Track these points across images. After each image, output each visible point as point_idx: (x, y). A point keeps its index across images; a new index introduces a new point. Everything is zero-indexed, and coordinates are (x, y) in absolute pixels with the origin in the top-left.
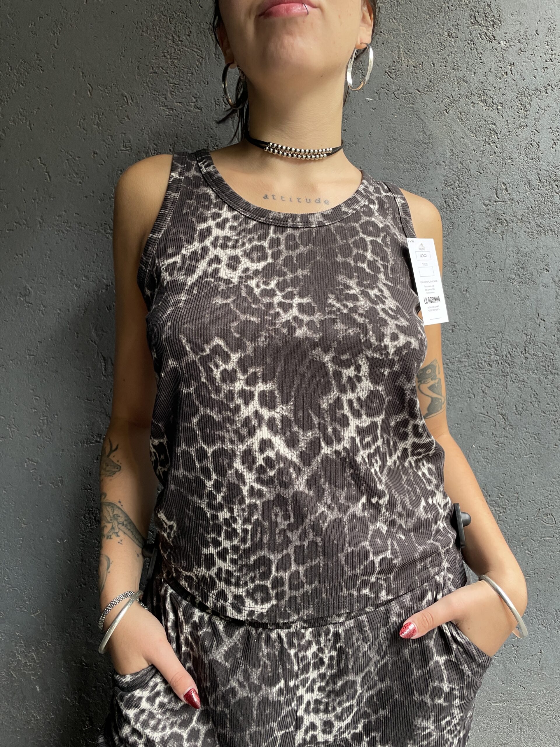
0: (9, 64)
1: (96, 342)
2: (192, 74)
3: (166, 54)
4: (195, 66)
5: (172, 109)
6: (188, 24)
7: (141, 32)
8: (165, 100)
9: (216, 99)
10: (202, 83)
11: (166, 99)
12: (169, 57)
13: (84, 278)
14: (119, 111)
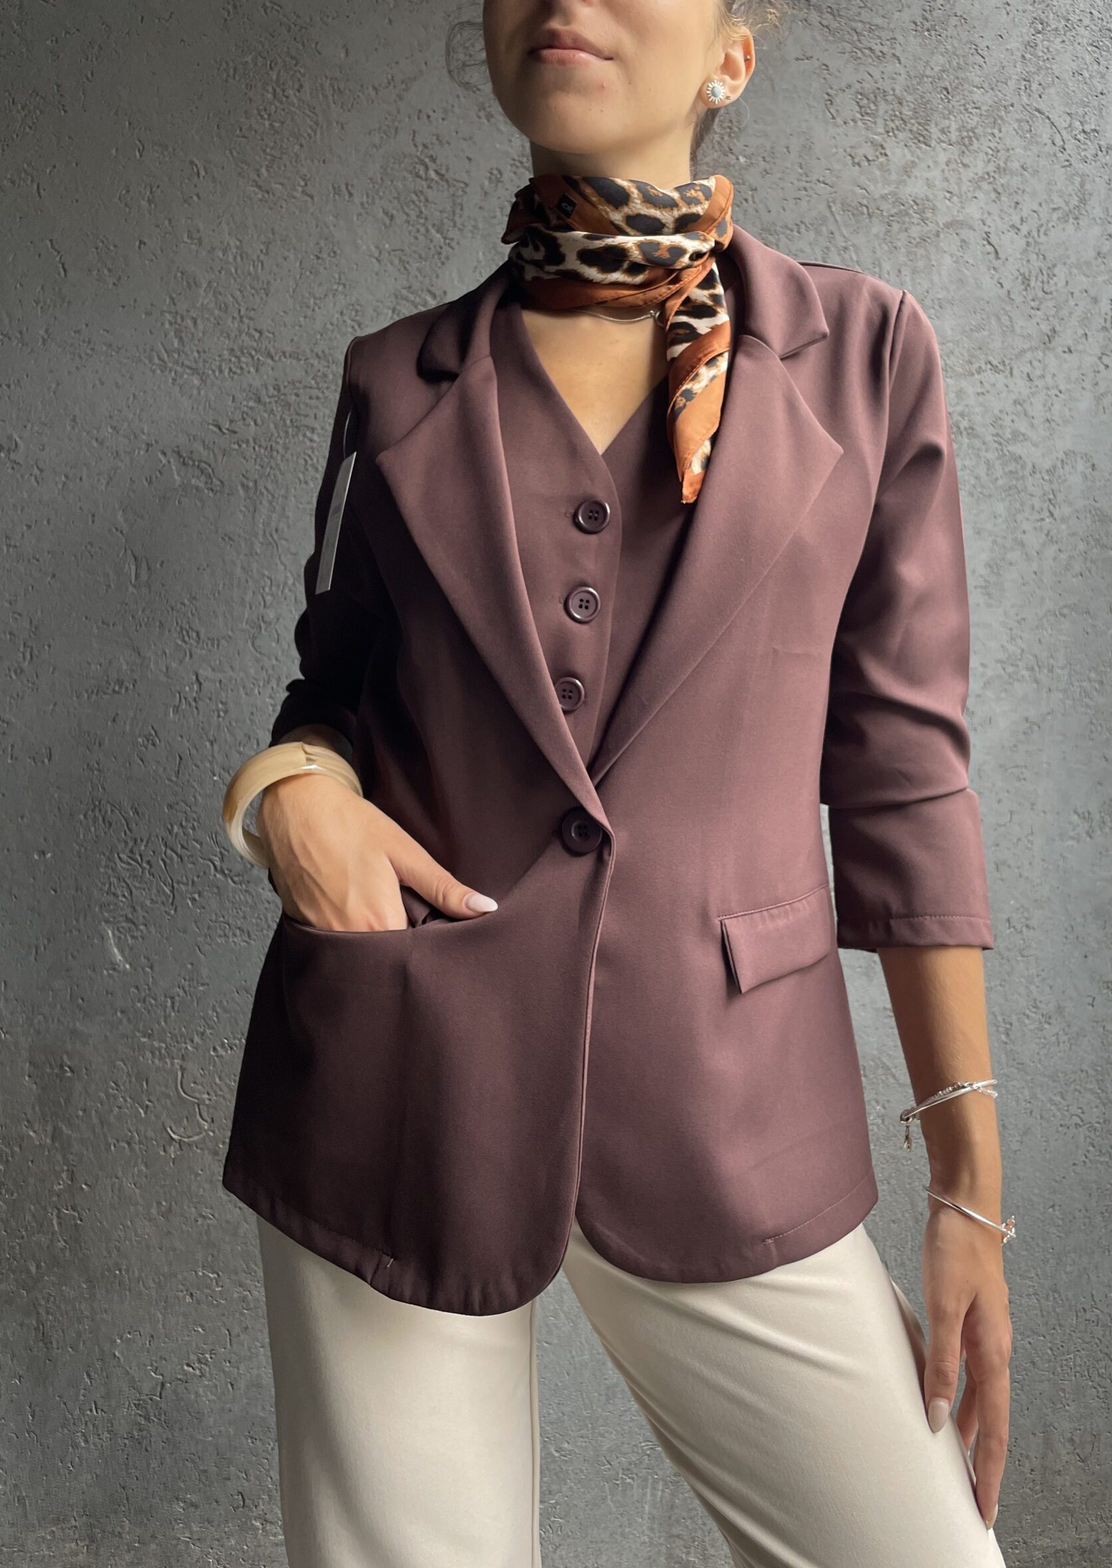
0: (10, 94)
1: (124, 532)
2: (301, 145)
3: (263, 113)
4: (305, 135)
5: (268, 193)
6: (298, 75)
7: (225, 75)
8: (257, 178)
9: (336, 186)
10: (315, 161)
11: (259, 176)
12: (266, 116)
13: (110, 430)
14: (184, 185)
